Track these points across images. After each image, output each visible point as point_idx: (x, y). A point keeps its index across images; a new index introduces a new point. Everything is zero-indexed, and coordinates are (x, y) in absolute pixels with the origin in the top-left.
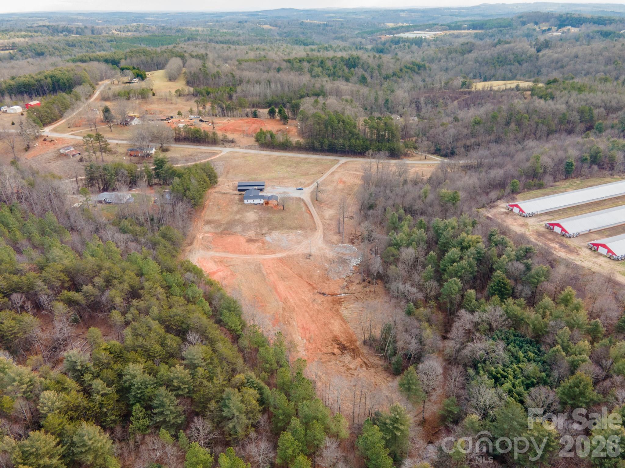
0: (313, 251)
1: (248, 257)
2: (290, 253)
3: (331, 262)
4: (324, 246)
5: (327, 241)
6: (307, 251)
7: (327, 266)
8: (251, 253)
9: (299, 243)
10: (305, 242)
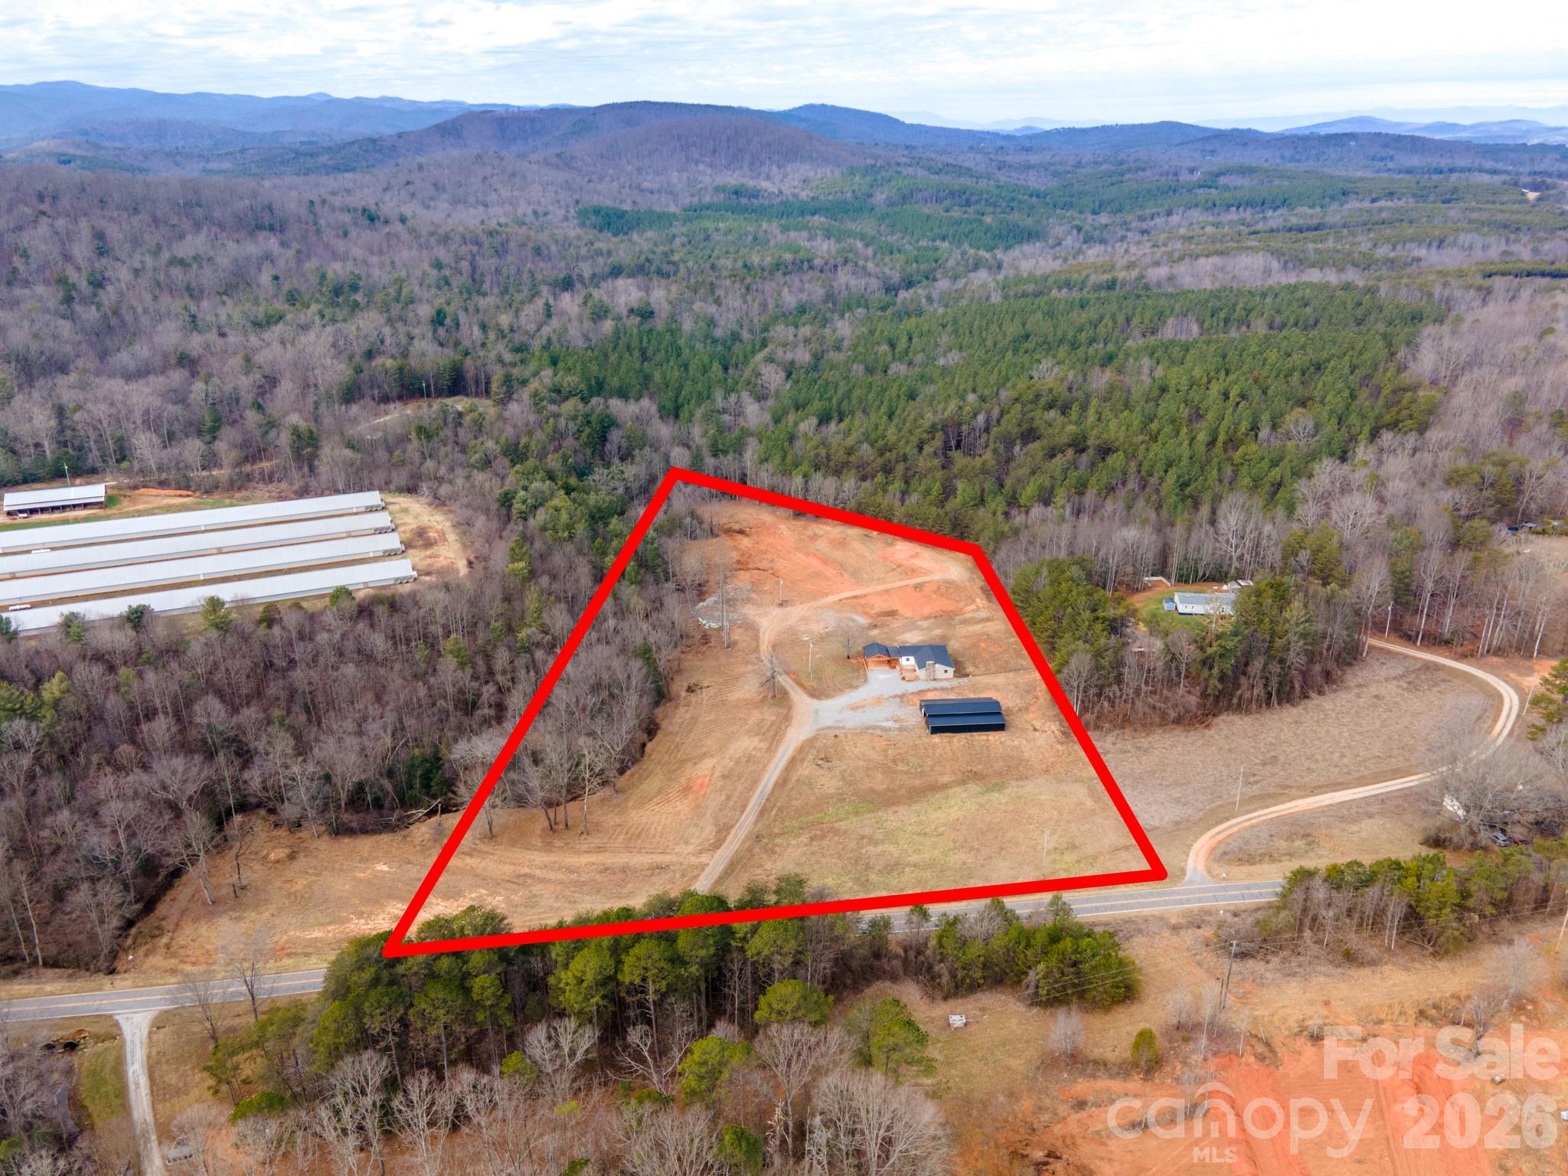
0: (777, 612)
1: (880, 588)
2: (815, 604)
3: (749, 600)
4: (757, 619)
5: (752, 628)
6: (789, 609)
7: (754, 595)
8: (879, 594)
9: (804, 619)
10: (792, 621)
